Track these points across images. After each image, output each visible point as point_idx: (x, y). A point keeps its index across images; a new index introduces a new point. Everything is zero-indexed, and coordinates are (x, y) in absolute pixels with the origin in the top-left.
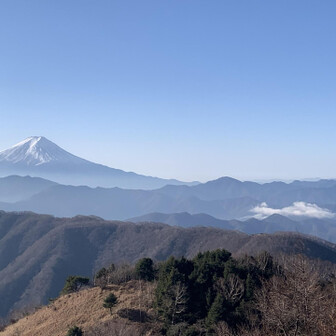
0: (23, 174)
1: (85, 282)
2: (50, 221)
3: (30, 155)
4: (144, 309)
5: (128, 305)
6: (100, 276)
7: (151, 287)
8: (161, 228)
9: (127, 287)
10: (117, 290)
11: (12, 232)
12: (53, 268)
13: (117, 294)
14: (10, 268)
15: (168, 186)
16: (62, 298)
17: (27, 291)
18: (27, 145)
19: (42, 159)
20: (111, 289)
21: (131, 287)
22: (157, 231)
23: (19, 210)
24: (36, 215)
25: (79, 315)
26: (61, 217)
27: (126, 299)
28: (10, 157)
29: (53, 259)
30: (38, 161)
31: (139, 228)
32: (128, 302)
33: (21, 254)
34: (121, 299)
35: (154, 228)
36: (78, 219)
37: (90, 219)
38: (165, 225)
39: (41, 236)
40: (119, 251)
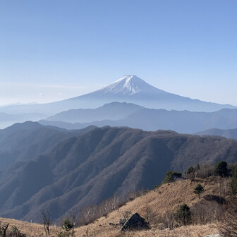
0: (121, 101)
1: (179, 175)
2: (141, 134)
3: (126, 88)
4: (222, 195)
5: (210, 192)
6: (189, 172)
7: (227, 181)
8: (219, 140)
9: (209, 180)
10: (202, 182)
11: (116, 140)
12: (144, 166)
13: (202, 184)
14: (115, 164)
15: (224, 109)
16: (163, 185)
17: (126, 180)
18: (124, 81)
19: (133, 90)
20: (198, 181)
21: (212, 180)
22: (217, 142)
23: (119, 125)
24: (131, 129)
25: (177, 197)
26: (148, 131)
27: (209, 189)
28: (113, 90)
29: (143, 159)
30: (131, 92)
31: (203, 140)
32: (211, 191)
33: (122, 155)
34: (206, 188)
35: (215, 140)
36: (160, 132)
37: (168, 132)
38: (222, 137)
39: (134, 144)
40: (189, 155)
